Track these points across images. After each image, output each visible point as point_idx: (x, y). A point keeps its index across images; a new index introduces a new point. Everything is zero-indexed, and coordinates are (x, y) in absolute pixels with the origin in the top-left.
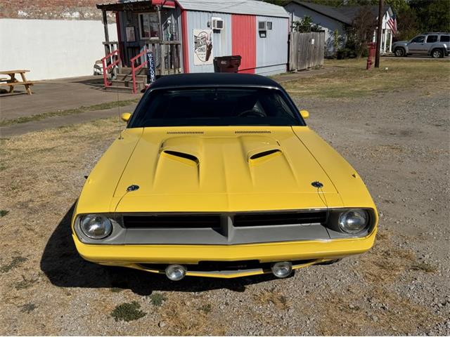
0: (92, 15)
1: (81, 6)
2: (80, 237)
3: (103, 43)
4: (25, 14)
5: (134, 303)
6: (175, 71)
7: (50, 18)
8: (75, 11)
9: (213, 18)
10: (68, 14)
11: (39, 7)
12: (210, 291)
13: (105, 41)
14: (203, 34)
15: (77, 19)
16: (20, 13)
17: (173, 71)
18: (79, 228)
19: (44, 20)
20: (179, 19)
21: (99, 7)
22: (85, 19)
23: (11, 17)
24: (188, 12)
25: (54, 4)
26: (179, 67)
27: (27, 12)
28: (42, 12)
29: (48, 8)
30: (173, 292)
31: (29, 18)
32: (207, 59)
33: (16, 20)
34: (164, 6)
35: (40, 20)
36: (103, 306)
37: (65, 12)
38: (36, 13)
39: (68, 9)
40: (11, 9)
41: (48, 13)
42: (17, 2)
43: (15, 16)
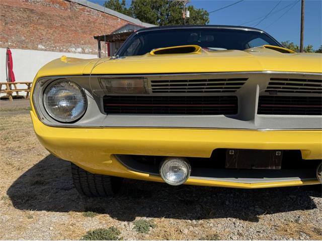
0: (90, 51)
1: (83, 44)
2: (42, 116)
4: (43, 47)
5: (112, 229)
7: (61, 51)
8: (78, 48)
10: (74, 49)
11: (53, 43)
12: (212, 220)
15: (80, 53)
16: (40, 46)
18: (41, 103)
19: (56, 53)
21: (95, 38)
22: (85, 53)
23: (33, 49)
25: (64, 42)
27: (44, 46)
28: (55, 47)
29: (59, 44)
30: (163, 219)
31: (45, 50)
33: (36, 51)
35: (53, 52)
36: (70, 230)
37: (71, 48)
38: (51, 47)
39: (74, 45)
40: (33, 43)
41: (60, 48)
42: (38, 38)
43: (36, 48)
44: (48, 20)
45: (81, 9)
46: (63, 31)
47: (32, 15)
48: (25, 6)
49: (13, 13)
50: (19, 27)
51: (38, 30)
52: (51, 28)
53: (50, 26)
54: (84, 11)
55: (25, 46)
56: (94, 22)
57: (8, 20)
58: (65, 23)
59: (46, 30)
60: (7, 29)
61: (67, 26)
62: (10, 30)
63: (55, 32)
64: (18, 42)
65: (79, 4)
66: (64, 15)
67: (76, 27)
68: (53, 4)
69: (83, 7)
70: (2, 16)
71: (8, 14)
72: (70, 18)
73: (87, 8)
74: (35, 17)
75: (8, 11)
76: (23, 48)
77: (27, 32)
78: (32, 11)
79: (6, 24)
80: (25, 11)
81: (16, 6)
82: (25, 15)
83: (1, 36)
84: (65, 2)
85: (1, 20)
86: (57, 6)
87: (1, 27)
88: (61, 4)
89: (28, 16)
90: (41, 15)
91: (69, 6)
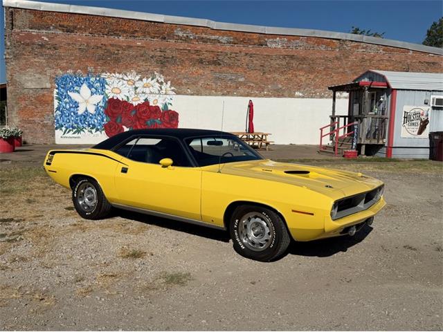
3: (330, 117)
4: (301, 94)
6: (378, 142)
7: (321, 97)
9: (432, 97)
11: (313, 89)
14: (417, 110)
16: (297, 93)
17: (376, 141)
19: (315, 99)
20: (389, 97)
21: (330, 88)
23: (289, 97)
24: (398, 91)
26: (384, 138)
27: (303, 92)
29: (321, 90)
31: (303, 97)
32: (420, 133)
33: (294, 99)
34: (372, 86)
35: (312, 99)
38: (310, 93)
40: (290, 90)
41: (320, 94)
42: (296, 85)
43: (293, 96)
44: (309, 64)
45: (354, 47)
46: (326, 75)
47: (292, 61)
48: (285, 53)
49: (272, 62)
50: (276, 75)
51: (296, 77)
52: (312, 73)
53: (312, 70)
54: (358, 49)
55: (281, 94)
56: (369, 60)
57: (266, 69)
58: (330, 64)
59: (306, 75)
60: (264, 79)
61: (332, 68)
62: (267, 79)
63: (316, 76)
64: (274, 90)
65: (352, 41)
66: (329, 56)
67: (344, 69)
68: (318, 46)
69: (356, 44)
70: (261, 66)
71: (267, 63)
72: (337, 58)
73: (362, 44)
74: (294, 63)
75: (267, 61)
76: (279, 96)
77: (285, 80)
78: (292, 57)
79: (264, 73)
80: (285, 58)
81: (275, 54)
82: (284, 63)
83: (258, 86)
84: (334, 41)
85: (259, 70)
86: (323, 48)
87: (258, 77)
88: (328, 45)
89: (287, 63)
90: (302, 60)
91: (338, 45)
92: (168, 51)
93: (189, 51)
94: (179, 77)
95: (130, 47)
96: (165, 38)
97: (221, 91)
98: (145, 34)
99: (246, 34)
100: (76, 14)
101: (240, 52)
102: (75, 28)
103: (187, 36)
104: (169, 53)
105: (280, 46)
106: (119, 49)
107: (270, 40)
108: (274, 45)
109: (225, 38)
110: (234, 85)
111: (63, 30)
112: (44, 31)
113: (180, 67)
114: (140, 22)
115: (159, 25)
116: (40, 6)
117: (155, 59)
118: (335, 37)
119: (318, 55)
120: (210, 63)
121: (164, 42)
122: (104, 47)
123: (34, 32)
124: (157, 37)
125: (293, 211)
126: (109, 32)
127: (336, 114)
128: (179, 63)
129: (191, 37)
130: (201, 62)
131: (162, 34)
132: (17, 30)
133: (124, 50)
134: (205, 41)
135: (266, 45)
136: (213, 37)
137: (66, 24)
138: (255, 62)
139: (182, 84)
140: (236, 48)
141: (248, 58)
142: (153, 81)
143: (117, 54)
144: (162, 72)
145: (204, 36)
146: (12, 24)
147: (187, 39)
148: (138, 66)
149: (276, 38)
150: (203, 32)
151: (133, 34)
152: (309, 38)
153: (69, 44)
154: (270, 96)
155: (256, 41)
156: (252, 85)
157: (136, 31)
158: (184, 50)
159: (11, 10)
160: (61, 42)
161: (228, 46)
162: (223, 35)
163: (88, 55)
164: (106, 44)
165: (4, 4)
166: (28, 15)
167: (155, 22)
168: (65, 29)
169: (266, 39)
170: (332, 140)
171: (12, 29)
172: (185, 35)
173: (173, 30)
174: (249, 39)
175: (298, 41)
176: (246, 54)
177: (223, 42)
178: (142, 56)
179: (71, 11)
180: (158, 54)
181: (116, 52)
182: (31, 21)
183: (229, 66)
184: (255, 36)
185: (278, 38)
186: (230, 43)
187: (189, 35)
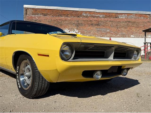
3: (144, 43)
4: (133, 36)
10: (150, 36)
11: (139, 34)
13: (144, 42)
16: (132, 36)
19: (140, 38)
23: (128, 37)
27: (134, 36)
29: (142, 34)
31: (134, 37)
35: (138, 38)
38: (137, 36)
39: (150, 35)
40: (129, 35)
41: (142, 36)
42: (131, 33)
43: (130, 37)
44: (137, 24)
47: (129, 23)
48: (126, 20)
49: (121, 24)
50: (123, 29)
51: (131, 29)
52: (138, 28)
55: (124, 36)
57: (118, 27)
58: (146, 24)
59: (135, 29)
60: (117, 30)
61: (147, 26)
62: (119, 30)
64: (122, 35)
66: (145, 21)
68: (140, 17)
70: (116, 25)
71: (119, 24)
72: (149, 22)
74: (130, 24)
75: (119, 23)
76: (124, 37)
77: (126, 31)
78: (129, 22)
79: (118, 28)
80: (126, 22)
81: (122, 21)
82: (126, 24)
83: (115, 33)
84: (147, 15)
85: (115, 27)
86: (142, 18)
87: (115, 30)
88: (144, 17)
89: (127, 24)
90: (133, 23)
91: (149, 17)
92: (80, 21)
93: (88, 21)
94: (84, 30)
95: (66, 20)
96: (79, 17)
97: (100, 35)
98: (72, 15)
99: (110, 13)
100: (47, 9)
101: (108, 20)
102: (47, 14)
103: (87, 15)
104: (80, 22)
105: (124, 18)
106: (62, 21)
107: (120, 16)
108: (121, 17)
109: (102, 15)
110: (105, 33)
111: (43, 15)
112: (37, 15)
113: (84, 27)
114: (69, 11)
115: (77, 12)
116: (35, 7)
117: (75, 24)
118: (147, 14)
119: (141, 21)
120: (95, 25)
121: (78, 18)
122: (57, 21)
123: (33, 16)
124: (76, 16)
125: (39, 55)
126: (59, 15)
127: (146, 42)
128: (83, 25)
129: (89, 16)
130: (92, 25)
131: (78, 15)
132: (27, 15)
133: (64, 21)
134: (94, 17)
135: (118, 17)
136: (97, 15)
137: (44, 13)
138: (114, 24)
139: (85, 33)
140: (106, 19)
141: (111, 23)
142: (74, 32)
143: (61, 23)
144: (77, 29)
145: (93, 15)
146: (26, 13)
147: (87, 17)
148: (69, 27)
149: (122, 15)
150: (93, 14)
151: (67, 16)
152: (136, 14)
153: (45, 20)
154: (120, 37)
155: (114, 16)
156: (113, 33)
157: (69, 14)
158: (86, 20)
159: (26, 9)
160: (42, 19)
161: (103, 19)
162: (101, 14)
163: (51, 24)
164: (58, 19)
165: (24, 7)
166: (32, 10)
167: (75, 11)
168: (44, 14)
169: (118, 15)
170: (145, 53)
171: (26, 15)
172: (86, 15)
173: (82, 13)
174: (111, 16)
175: (131, 16)
176: (110, 21)
177: (101, 17)
178: (70, 23)
179: (46, 8)
180: (76, 22)
181: (61, 22)
182: (32, 12)
183: (103, 26)
184: (114, 14)
185: (123, 15)
186: (104, 17)
187: (88, 15)
